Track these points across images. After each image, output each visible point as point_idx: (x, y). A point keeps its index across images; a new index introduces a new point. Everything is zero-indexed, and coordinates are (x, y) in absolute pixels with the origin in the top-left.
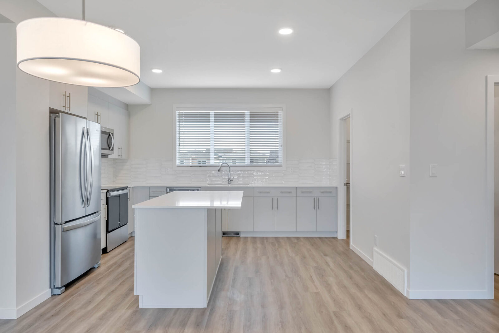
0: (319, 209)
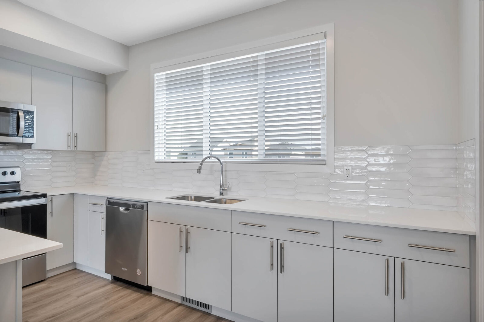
0: (403, 296)
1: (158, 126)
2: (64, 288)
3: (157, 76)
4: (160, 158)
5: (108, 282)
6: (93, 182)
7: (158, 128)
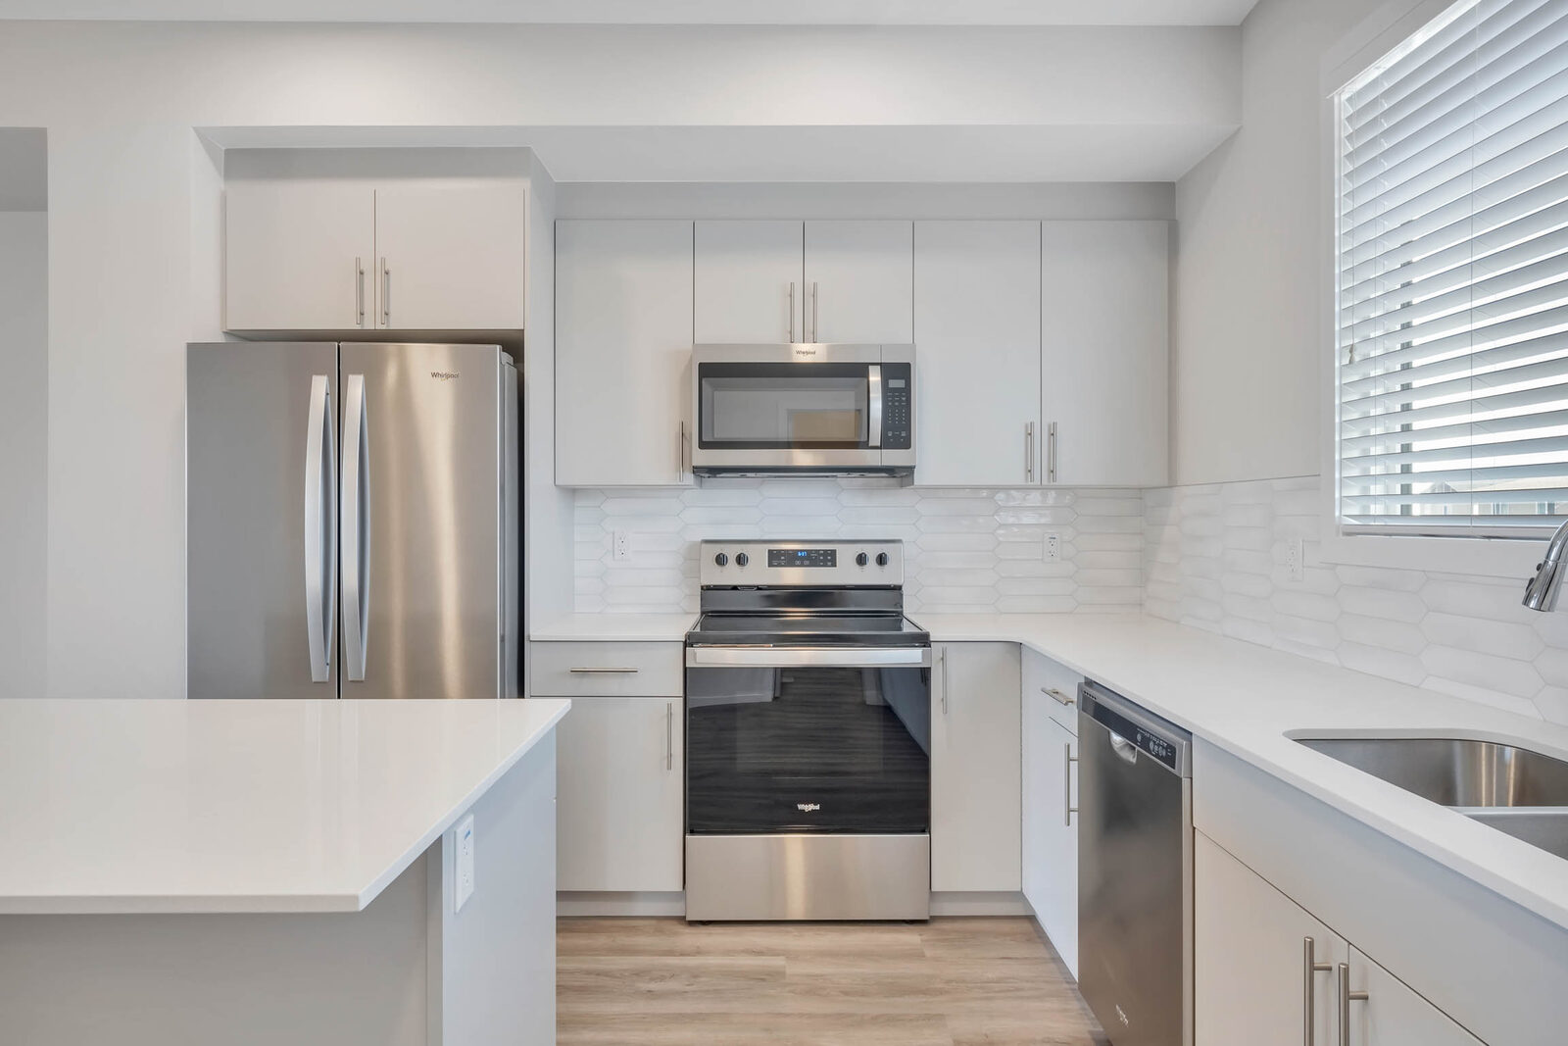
1: (1351, 351)
2: (948, 982)
3: (1349, 100)
4: (1376, 509)
5: (1090, 1032)
6: (1141, 605)
7: (1351, 362)
